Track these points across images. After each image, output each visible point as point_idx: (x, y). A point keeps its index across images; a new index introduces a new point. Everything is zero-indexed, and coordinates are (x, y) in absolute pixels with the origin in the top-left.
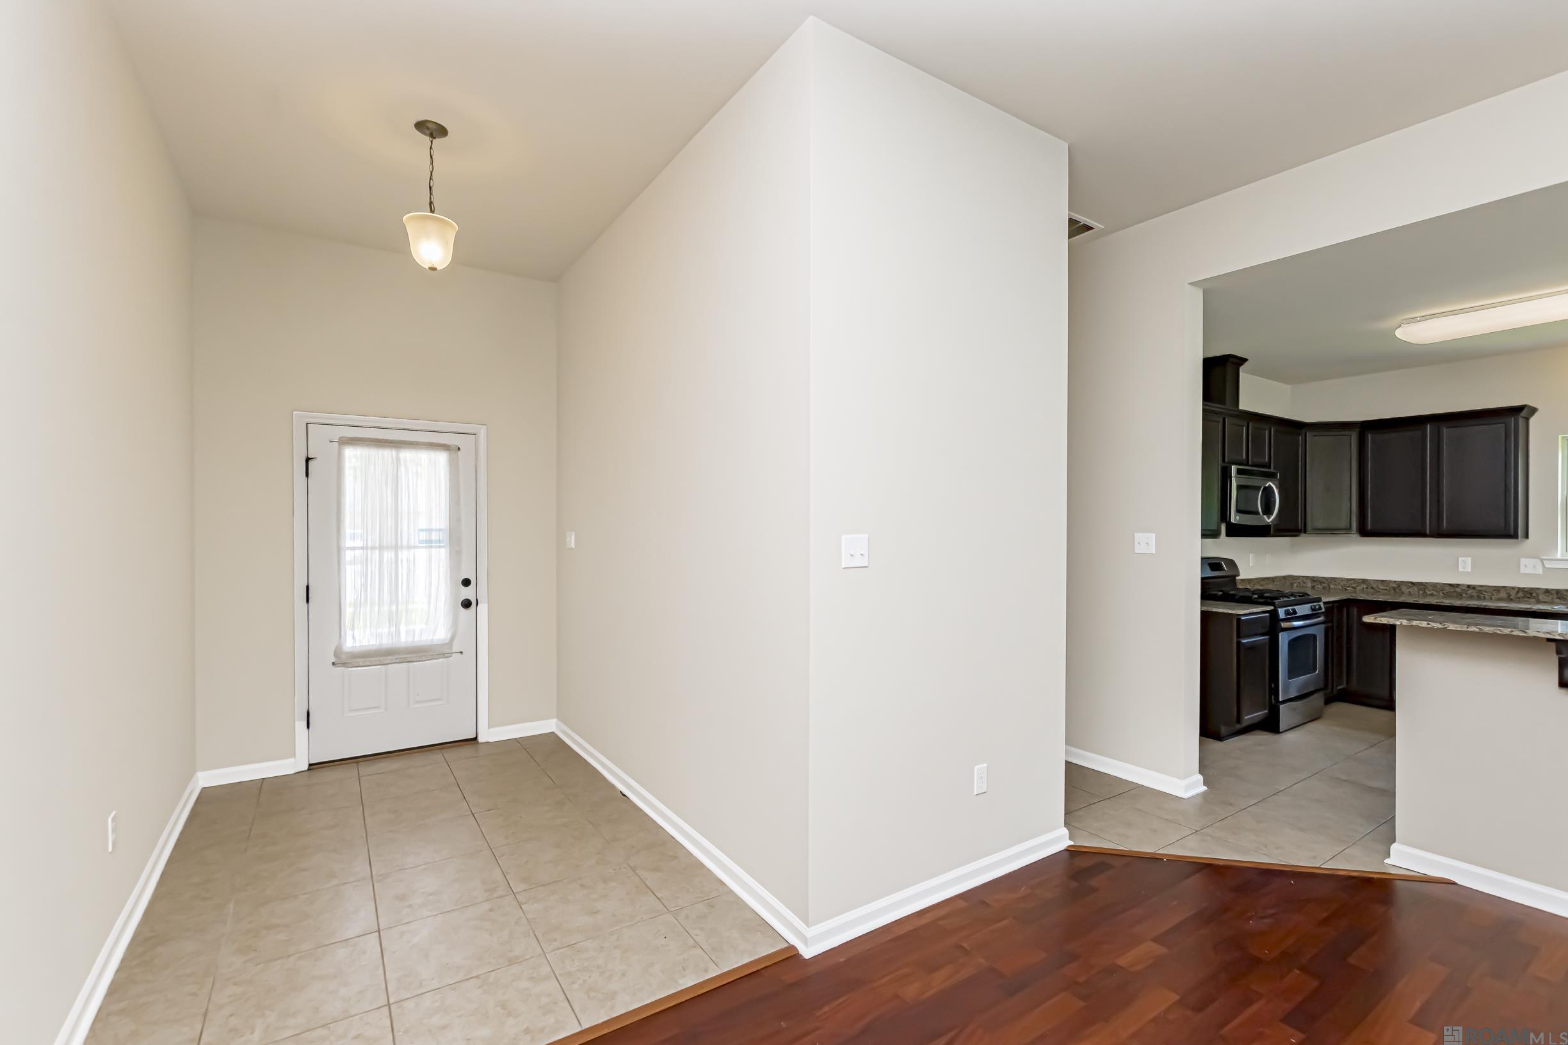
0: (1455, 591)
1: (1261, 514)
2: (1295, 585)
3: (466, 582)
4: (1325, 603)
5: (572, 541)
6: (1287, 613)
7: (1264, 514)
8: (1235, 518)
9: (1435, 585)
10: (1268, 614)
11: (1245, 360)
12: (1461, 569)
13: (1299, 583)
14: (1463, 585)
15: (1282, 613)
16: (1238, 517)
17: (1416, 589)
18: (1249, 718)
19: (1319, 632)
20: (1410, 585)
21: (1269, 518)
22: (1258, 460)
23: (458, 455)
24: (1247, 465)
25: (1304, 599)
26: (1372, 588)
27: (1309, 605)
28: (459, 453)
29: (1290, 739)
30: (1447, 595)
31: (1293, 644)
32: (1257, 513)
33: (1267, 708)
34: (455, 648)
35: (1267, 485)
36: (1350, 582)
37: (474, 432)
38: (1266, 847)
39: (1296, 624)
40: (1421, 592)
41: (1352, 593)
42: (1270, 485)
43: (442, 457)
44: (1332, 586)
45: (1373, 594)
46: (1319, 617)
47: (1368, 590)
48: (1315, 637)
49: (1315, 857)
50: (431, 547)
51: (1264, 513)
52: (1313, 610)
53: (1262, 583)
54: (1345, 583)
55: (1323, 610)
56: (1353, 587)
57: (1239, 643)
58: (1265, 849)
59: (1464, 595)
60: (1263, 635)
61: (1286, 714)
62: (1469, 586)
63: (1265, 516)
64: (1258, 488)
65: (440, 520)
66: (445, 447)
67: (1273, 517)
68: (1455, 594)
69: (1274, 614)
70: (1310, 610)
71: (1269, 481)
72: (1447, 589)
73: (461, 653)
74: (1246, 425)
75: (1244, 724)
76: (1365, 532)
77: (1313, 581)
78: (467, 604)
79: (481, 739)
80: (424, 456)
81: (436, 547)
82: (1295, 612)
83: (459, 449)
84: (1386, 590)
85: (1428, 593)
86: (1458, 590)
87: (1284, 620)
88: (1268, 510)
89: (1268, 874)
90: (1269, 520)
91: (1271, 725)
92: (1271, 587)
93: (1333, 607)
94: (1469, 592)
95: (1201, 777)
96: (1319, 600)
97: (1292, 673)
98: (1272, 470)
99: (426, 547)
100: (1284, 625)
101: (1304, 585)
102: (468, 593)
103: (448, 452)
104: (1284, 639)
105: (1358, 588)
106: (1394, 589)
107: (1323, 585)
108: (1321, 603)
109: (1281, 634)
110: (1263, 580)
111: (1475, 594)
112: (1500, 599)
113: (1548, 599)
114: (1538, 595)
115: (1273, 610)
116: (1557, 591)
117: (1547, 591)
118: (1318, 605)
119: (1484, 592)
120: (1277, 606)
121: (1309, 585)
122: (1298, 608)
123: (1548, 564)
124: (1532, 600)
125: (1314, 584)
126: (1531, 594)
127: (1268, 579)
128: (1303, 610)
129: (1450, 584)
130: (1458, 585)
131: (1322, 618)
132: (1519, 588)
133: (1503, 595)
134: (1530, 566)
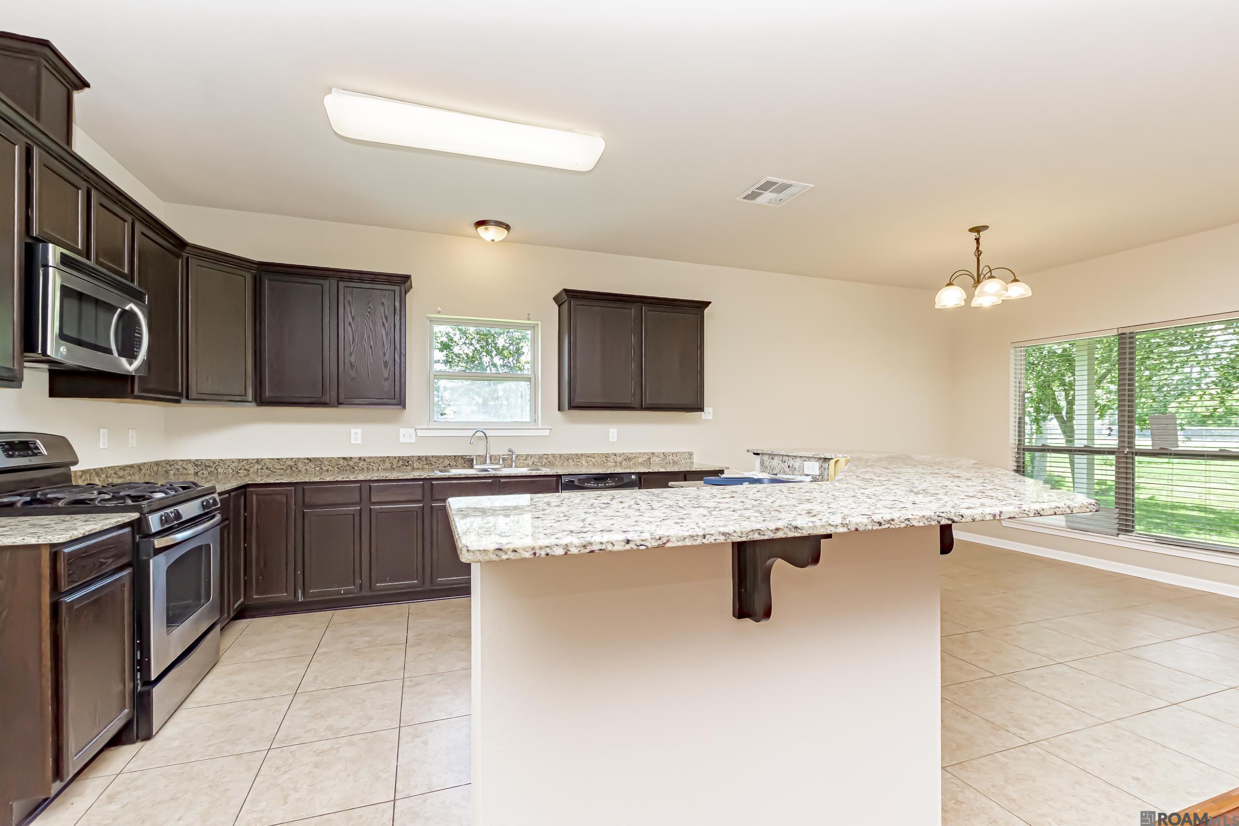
0: (348, 465)
1: (116, 354)
2: (172, 473)
4: (220, 494)
6: (164, 519)
8: (58, 349)
9: (330, 460)
10: (127, 530)
11: (87, 85)
12: (353, 442)
13: (178, 469)
14: (355, 458)
15: (154, 522)
16: (63, 349)
17: (313, 466)
19: (213, 540)
20: (306, 461)
21: (131, 364)
25: (188, 491)
26: (267, 468)
27: (199, 501)
30: (341, 470)
31: (173, 571)
32: (109, 351)
35: (127, 308)
36: (242, 464)
39: (180, 536)
40: (317, 469)
42: (131, 307)
44: (220, 470)
45: (268, 476)
46: (214, 517)
47: (263, 471)
48: (208, 546)
51: (121, 354)
52: (204, 507)
53: (121, 473)
54: (236, 464)
55: (219, 505)
56: (246, 470)
57: (55, 607)
59: (356, 468)
60: (120, 569)
61: (164, 697)
62: (360, 459)
63: (123, 357)
64: (111, 308)
67: (137, 363)
68: (348, 468)
69: (138, 526)
70: (199, 510)
71: (134, 304)
72: (341, 462)
74: (86, 190)
76: (261, 400)
82: (178, 515)
84: (283, 469)
85: (324, 468)
86: (351, 463)
87: (159, 533)
88: (129, 353)
90: (130, 367)
92: (137, 478)
93: (228, 499)
94: (360, 465)
96: (212, 490)
97: (173, 619)
98: (136, 286)
100: (159, 543)
104: (158, 568)
105: (252, 470)
107: (209, 469)
108: (216, 495)
109: (151, 561)
110: (123, 468)
111: (365, 466)
112: (385, 470)
113: (420, 466)
114: (413, 463)
115: (139, 521)
116: (427, 458)
117: (420, 458)
118: (215, 500)
119: (372, 464)
120: (146, 510)
121: (192, 471)
122: (181, 508)
123: (420, 433)
124: (409, 468)
125: (197, 470)
126: (408, 462)
127: (132, 466)
128: (189, 510)
129: (344, 458)
130: (351, 458)
131: (218, 518)
132: (399, 457)
133: (388, 465)
134: (407, 435)
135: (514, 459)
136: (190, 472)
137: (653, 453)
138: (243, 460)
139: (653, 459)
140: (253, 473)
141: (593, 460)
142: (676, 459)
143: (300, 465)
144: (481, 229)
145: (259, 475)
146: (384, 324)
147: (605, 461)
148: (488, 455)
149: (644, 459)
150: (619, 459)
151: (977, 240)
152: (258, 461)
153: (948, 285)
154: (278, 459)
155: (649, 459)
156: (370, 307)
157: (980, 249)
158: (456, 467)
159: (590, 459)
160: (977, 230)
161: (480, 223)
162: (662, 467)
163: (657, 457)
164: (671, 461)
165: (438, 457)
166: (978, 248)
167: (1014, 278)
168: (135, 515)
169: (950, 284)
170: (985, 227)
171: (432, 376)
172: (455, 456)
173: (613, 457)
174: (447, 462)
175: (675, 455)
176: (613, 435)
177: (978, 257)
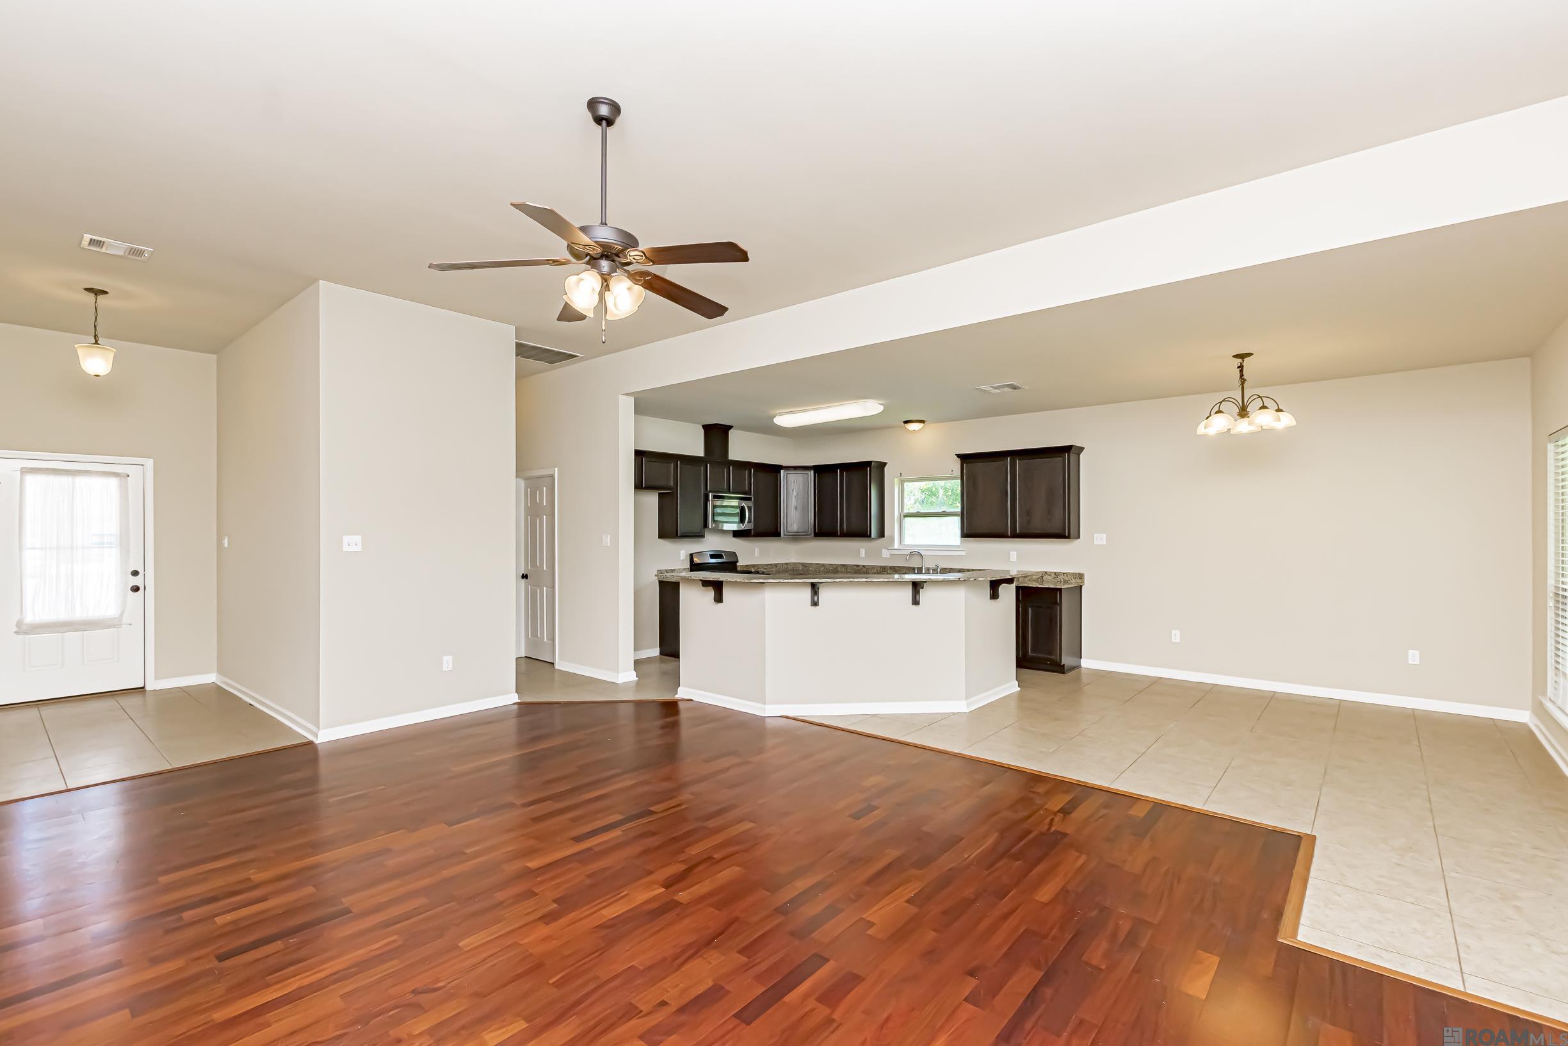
3: (135, 573)
5: (226, 543)
8: (712, 525)
16: (714, 525)
21: (743, 525)
22: (740, 489)
23: (127, 481)
24: (727, 492)
28: (128, 478)
34: (124, 621)
35: (742, 506)
37: (142, 463)
43: (114, 482)
50: (103, 547)
65: (112, 527)
66: (117, 475)
71: (744, 502)
73: (130, 624)
78: (136, 589)
79: (147, 688)
80: (98, 482)
81: (107, 547)
83: (128, 476)
88: (743, 521)
90: (743, 527)
99: (99, 547)
102: (137, 581)
103: (119, 478)
110: (765, 565)
117: (891, 567)
123: (892, 552)
127: (771, 565)
133: (875, 570)
134: (886, 554)
137: (1046, 572)
139: (1046, 577)
142: (1066, 578)
143: (839, 568)
144: (906, 425)
148: (924, 567)
149: (1038, 577)
151: (1241, 367)
155: (1042, 577)
157: (1245, 377)
160: (1242, 356)
161: (906, 422)
162: (1054, 584)
163: (1050, 575)
164: (1062, 580)
166: (1241, 375)
167: (1262, 405)
170: (1250, 354)
171: (902, 516)
175: (1065, 575)
176: (1014, 556)
177: (1243, 384)
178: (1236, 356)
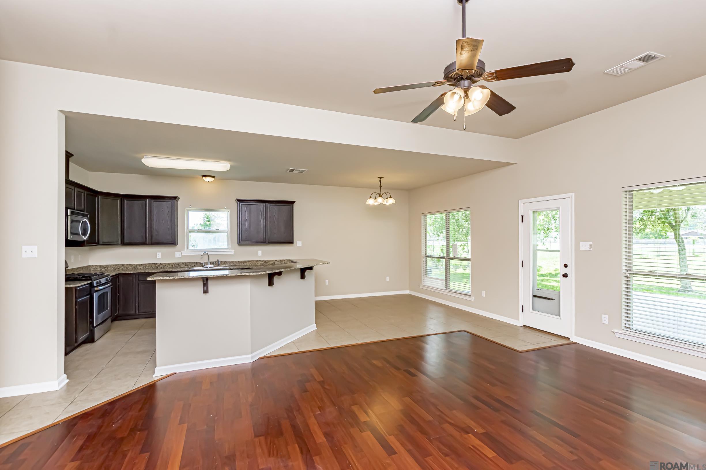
2: (92, 270)
4: (111, 276)
6: (97, 283)
7: (82, 235)
8: (70, 236)
9: (149, 264)
10: (89, 285)
11: (72, 155)
12: (157, 257)
13: (94, 268)
15: (95, 282)
16: (71, 237)
17: (143, 267)
18: (81, 338)
19: (109, 290)
20: (140, 265)
21: (85, 237)
22: (79, 208)
24: (74, 209)
25: (102, 275)
26: (126, 268)
27: (105, 278)
29: (98, 343)
30: (153, 268)
31: (99, 297)
32: (79, 234)
33: (89, 332)
35: (84, 221)
38: (107, 393)
39: (101, 288)
40: (144, 268)
41: (118, 271)
44: (110, 269)
45: (126, 271)
46: (109, 283)
48: (107, 292)
49: (128, 387)
53: (77, 270)
54: (114, 267)
55: (110, 280)
56: (118, 268)
57: (76, 301)
58: (107, 394)
59: (159, 267)
60: (87, 295)
61: (97, 332)
62: (160, 264)
63: (83, 236)
64: (80, 222)
67: (87, 237)
68: (156, 267)
69: (91, 285)
70: (106, 280)
71: (85, 218)
74: (74, 189)
75: (79, 342)
76: (124, 244)
77: (101, 267)
82: (100, 282)
84: (132, 268)
85: (147, 268)
86: (157, 265)
87: (96, 287)
88: (84, 234)
89: (112, 403)
90: (85, 238)
91: (91, 340)
92: (81, 272)
93: (113, 278)
95: (65, 376)
96: (108, 275)
97: (99, 312)
98: (85, 213)
100: (96, 289)
101: (97, 269)
104: (96, 296)
106: (135, 267)
107: (105, 268)
108: (110, 277)
109: (94, 294)
111: (162, 267)
112: (170, 268)
113: (183, 266)
114: (180, 265)
115: (91, 283)
116: (186, 263)
117: (183, 263)
118: (109, 278)
119: (165, 266)
120: (93, 280)
121: (99, 269)
122: (101, 280)
123: (183, 254)
124: (179, 267)
125: (101, 269)
126: (178, 265)
127: (80, 268)
128: (103, 281)
129: (154, 264)
130: (157, 264)
131: (110, 284)
132: (175, 263)
133: (171, 266)
134: (178, 255)
135: (219, 263)
136: (98, 270)
137: (276, 260)
138: (117, 265)
139: (276, 263)
140: (121, 270)
141: (251, 263)
142: (285, 262)
143: (138, 267)
144: (204, 178)
145: (123, 270)
146: (168, 215)
147: (256, 263)
148: (209, 262)
149: (273, 262)
150: (262, 263)
151: (380, 181)
152: (123, 265)
153: (370, 198)
154: (130, 264)
155: (275, 262)
156: (163, 209)
157: (381, 185)
158: (197, 267)
159: (250, 263)
160: (381, 178)
161: (204, 176)
163: (278, 261)
165: (190, 263)
166: (380, 184)
168: (90, 281)
169: (371, 198)
170: (383, 177)
171: (188, 232)
172: (197, 262)
173: (260, 262)
174: (193, 265)
176: (260, 253)
177: (381, 187)
178: (379, 177)
